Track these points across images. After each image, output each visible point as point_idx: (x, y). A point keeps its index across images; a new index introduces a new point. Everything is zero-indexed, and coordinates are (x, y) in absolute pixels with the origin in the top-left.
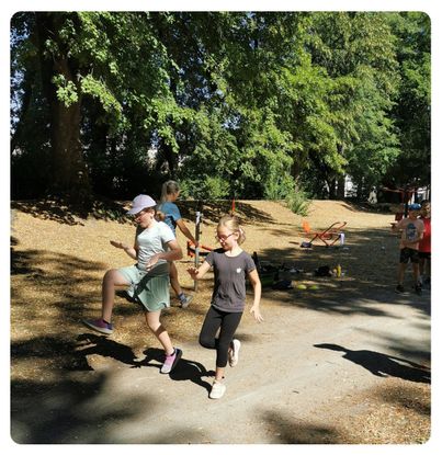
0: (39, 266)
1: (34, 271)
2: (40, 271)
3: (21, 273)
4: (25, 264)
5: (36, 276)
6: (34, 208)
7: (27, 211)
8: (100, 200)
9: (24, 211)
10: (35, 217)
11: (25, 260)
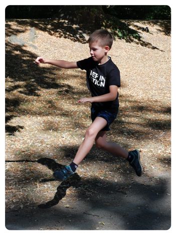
0: (66, 82)
1: (63, 86)
2: (69, 86)
3: (52, 87)
4: (54, 79)
5: (67, 91)
6: (49, 26)
7: (44, 30)
8: (108, 19)
9: (41, 29)
10: (51, 35)
11: (53, 76)
